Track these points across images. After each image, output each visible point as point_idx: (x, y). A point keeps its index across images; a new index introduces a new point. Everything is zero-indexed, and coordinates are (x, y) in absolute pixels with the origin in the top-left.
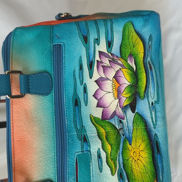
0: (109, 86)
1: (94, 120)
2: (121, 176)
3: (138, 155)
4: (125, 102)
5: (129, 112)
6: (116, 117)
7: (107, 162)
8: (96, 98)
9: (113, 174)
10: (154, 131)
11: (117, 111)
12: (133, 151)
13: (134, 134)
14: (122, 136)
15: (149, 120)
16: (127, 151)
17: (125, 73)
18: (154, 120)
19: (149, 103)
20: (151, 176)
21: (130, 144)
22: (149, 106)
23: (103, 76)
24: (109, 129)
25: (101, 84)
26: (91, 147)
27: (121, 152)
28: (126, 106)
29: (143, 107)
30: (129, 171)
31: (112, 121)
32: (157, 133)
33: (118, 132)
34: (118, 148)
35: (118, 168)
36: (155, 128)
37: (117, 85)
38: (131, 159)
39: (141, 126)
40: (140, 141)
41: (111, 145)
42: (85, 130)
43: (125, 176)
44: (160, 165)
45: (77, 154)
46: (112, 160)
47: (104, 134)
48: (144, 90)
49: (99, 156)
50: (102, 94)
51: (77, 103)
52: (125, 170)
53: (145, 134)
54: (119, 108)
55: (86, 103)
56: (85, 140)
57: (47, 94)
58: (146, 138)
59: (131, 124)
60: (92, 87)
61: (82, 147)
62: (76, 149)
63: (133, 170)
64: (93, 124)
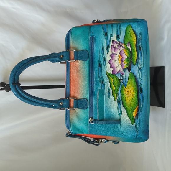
0: (116, 57)
1: (108, 74)
2: (119, 102)
3: (129, 93)
4: (125, 66)
5: (127, 72)
6: (119, 74)
7: (113, 94)
8: (110, 64)
9: (115, 100)
10: (140, 82)
11: (121, 71)
12: (127, 91)
13: (129, 83)
14: (121, 83)
15: (138, 76)
16: (124, 90)
17: (125, 52)
18: (140, 77)
19: (138, 67)
20: (135, 104)
21: (126, 87)
22: (138, 69)
23: (114, 53)
24: (115, 79)
25: (112, 57)
26: (105, 87)
27: (120, 90)
28: (125, 69)
29: (135, 69)
30: (124, 100)
31: (117, 75)
32: (141, 83)
33: (120, 81)
34: (119, 88)
35: (118, 98)
36: (141, 80)
37: (121, 57)
38: (125, 94)
39: (133, 79)
40: (132, 86)
41: (115, 87)
42: (103, 78)
43: (121, 102)
44: (141, 99)
45: (98, 89)
46: (115, 93)
47: (112, 81)
48: (135, 60)
49: (109, 91)
50: (113, 61)
51: (100, 65)
52: (121, 99)
53: (135, 83)
54: (122, 69)
55: (105, 66)
56: (103, 83)
57: (86, 60)
58: (135, 85)
59: (127, 78)
60: (108, 58)
61: (101, 86)
62: (98, 86)
63: (126, 100)
64: (107, 76)
